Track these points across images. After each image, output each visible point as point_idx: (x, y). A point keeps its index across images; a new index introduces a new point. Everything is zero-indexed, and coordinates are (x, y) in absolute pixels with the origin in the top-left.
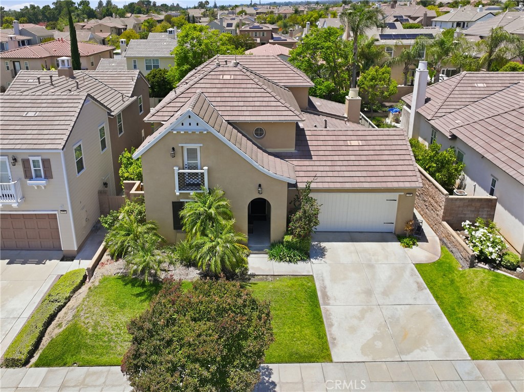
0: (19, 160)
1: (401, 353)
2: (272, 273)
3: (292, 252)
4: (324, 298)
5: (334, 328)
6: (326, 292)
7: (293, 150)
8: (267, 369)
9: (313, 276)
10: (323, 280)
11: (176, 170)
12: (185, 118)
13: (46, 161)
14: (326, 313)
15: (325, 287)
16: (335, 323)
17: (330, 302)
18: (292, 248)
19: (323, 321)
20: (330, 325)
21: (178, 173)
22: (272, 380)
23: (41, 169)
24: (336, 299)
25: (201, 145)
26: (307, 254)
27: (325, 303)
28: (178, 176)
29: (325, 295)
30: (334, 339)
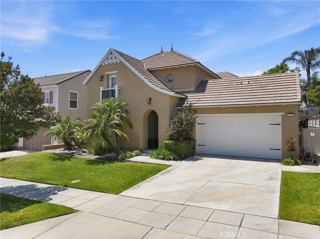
1: (190, 201)
2: (142, 162)
3: (167, 152)
4: (164, 173)
5: (149, 183)
6: (171, 171)
7: (193, 89)
8: (65, 189)
9: (172, 166)
10: (177, 167)
11: (102, 89)
12: (109, 54)
13: (51, 93)
14: (154, 177)
15: (174, 170)
16: (153, 182)
17: (167, 175)
18: (169, 150)
19: (145, 180)
20: (148, 182)
21: (103, 91)
22: (59, 192)
23: (49, 98)
24: (173, 174)
25: (117, 71)
26: (181, 157)
27: (162, 174)
28: (103, 93)
29: (168, 172)
30: (139, 187)
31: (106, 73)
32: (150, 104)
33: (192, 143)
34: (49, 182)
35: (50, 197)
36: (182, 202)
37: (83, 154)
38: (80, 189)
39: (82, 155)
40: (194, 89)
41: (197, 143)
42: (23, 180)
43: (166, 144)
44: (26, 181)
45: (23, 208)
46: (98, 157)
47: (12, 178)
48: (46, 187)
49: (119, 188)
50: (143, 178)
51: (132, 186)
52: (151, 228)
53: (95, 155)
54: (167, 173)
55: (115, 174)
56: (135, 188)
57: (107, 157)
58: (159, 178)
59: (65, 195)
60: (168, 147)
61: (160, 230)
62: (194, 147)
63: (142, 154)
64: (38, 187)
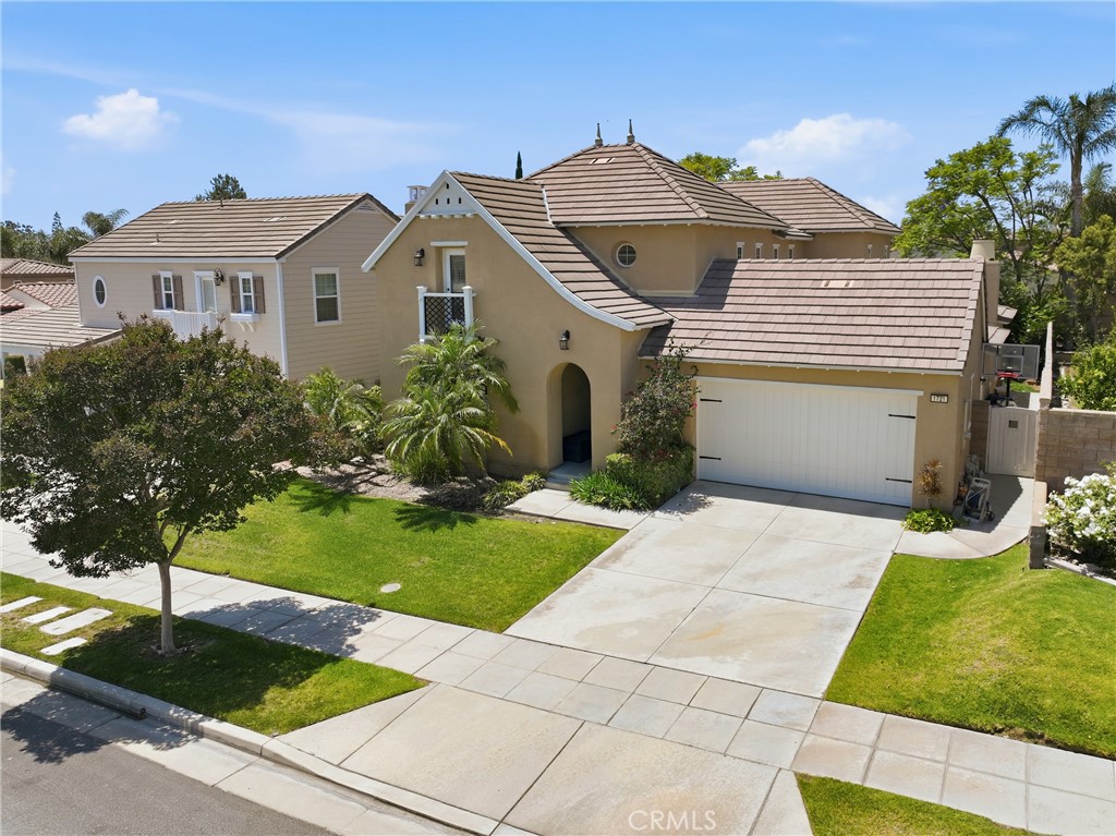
0: (227, 278)
1: (661, 654)
2: (550, 515)
3: (615, 487)
4: (607, 559)
5: (570, 597)
6: (624, 553)
7: (690, 293)
8: (373, 614)
9: (628, 531)
10: (640, 539)
11: (422, 291)
12: (440, 188)
13: (259, 281)
14: (582, 577)
15: (631, 547)
16: (581, 591)
17: (614, 566)
18: (621, 481)
19: (562, 584)
20: (568, 592)
21: (425, 298)
22: (362, 626)
23: (252, 294)
24: (630, 564)
25: (465, 243)
26: (650, 501)
27: (601, 566)
28: (426, 304)
29: (617, 556)
30: (548, 608)
31: (433, 244)
32: (567, 349)
33: (683, 456)
34: (324, 591)
35: (348, 643)
36: (645, 655)
37: (378, 480)
38: (409, 614)
39: (377, 485)
40: (692, 292)
41: (698, 453)
42: (252, 581)
43: (612, 464)
44: (262, 584)
45: (308, 677)
46: (426, 493)
47: (219, 574)
48: (323, 608)
49: (502, 614)
50: (556, 579)
51: (532, 607)
52: (580, 723)
53: (415, 483)
54: (614, 562)
55: (484, 563)
56: (539, 613)
57: (452, 494)
58: (595, 580)
59: (381, 636)
60: (617, 473)
61: (598, 727)
62: (690, 466)
63: (548, 484)
64: (303, 607)
